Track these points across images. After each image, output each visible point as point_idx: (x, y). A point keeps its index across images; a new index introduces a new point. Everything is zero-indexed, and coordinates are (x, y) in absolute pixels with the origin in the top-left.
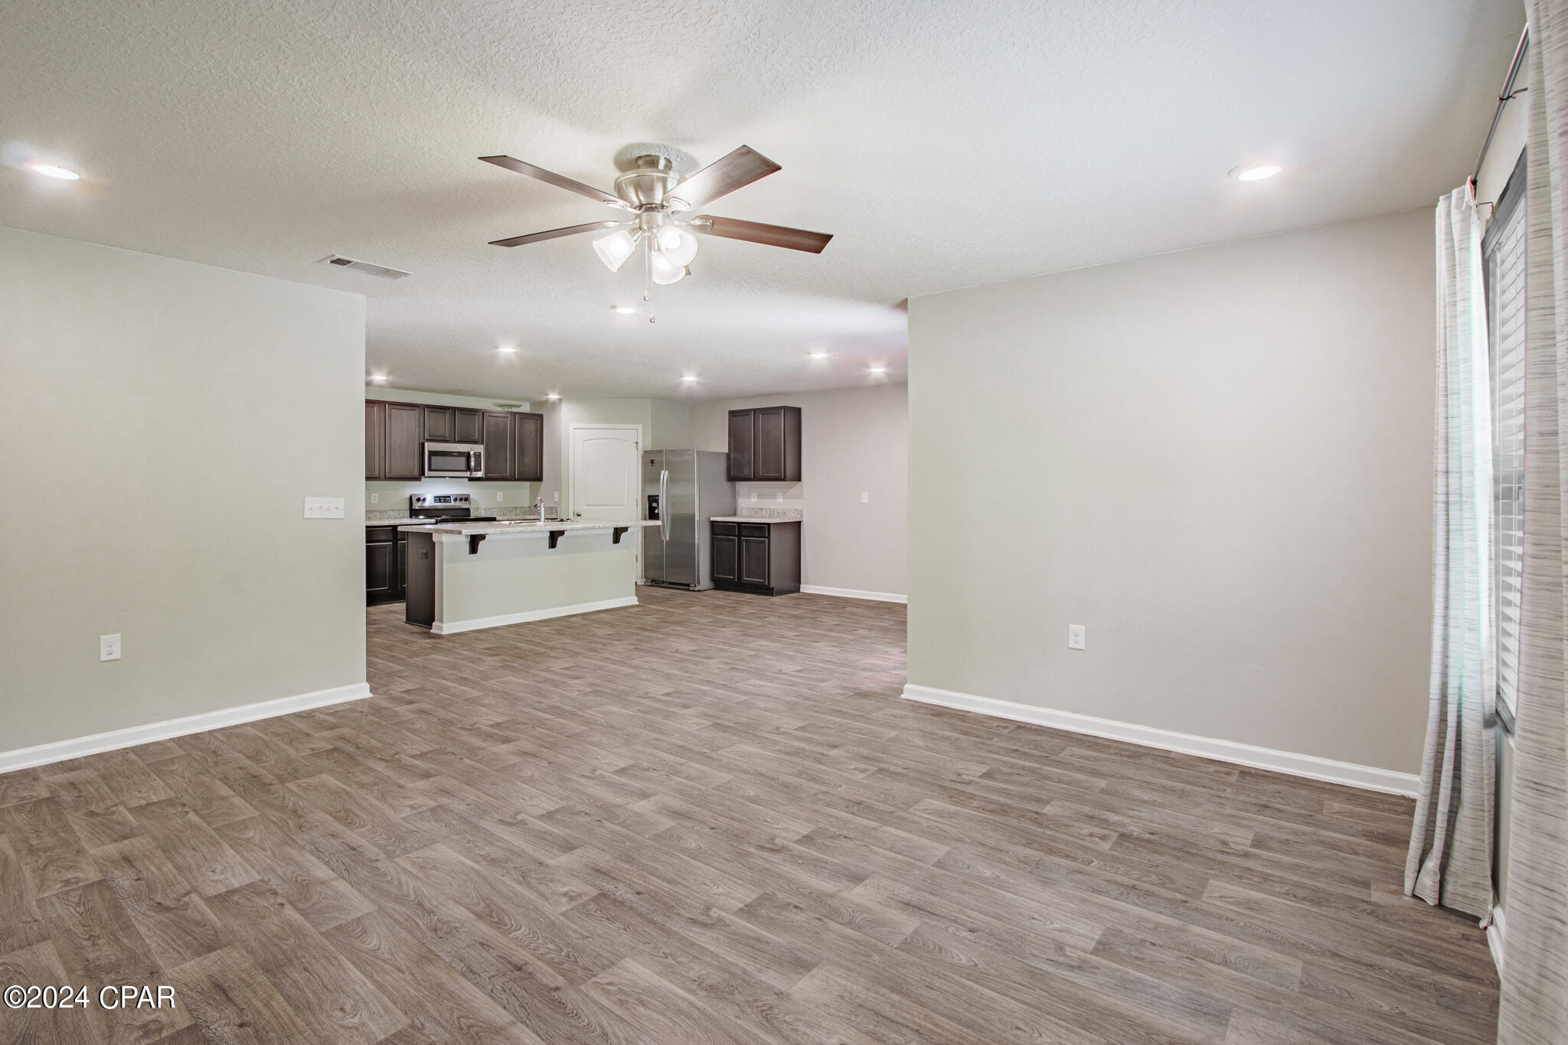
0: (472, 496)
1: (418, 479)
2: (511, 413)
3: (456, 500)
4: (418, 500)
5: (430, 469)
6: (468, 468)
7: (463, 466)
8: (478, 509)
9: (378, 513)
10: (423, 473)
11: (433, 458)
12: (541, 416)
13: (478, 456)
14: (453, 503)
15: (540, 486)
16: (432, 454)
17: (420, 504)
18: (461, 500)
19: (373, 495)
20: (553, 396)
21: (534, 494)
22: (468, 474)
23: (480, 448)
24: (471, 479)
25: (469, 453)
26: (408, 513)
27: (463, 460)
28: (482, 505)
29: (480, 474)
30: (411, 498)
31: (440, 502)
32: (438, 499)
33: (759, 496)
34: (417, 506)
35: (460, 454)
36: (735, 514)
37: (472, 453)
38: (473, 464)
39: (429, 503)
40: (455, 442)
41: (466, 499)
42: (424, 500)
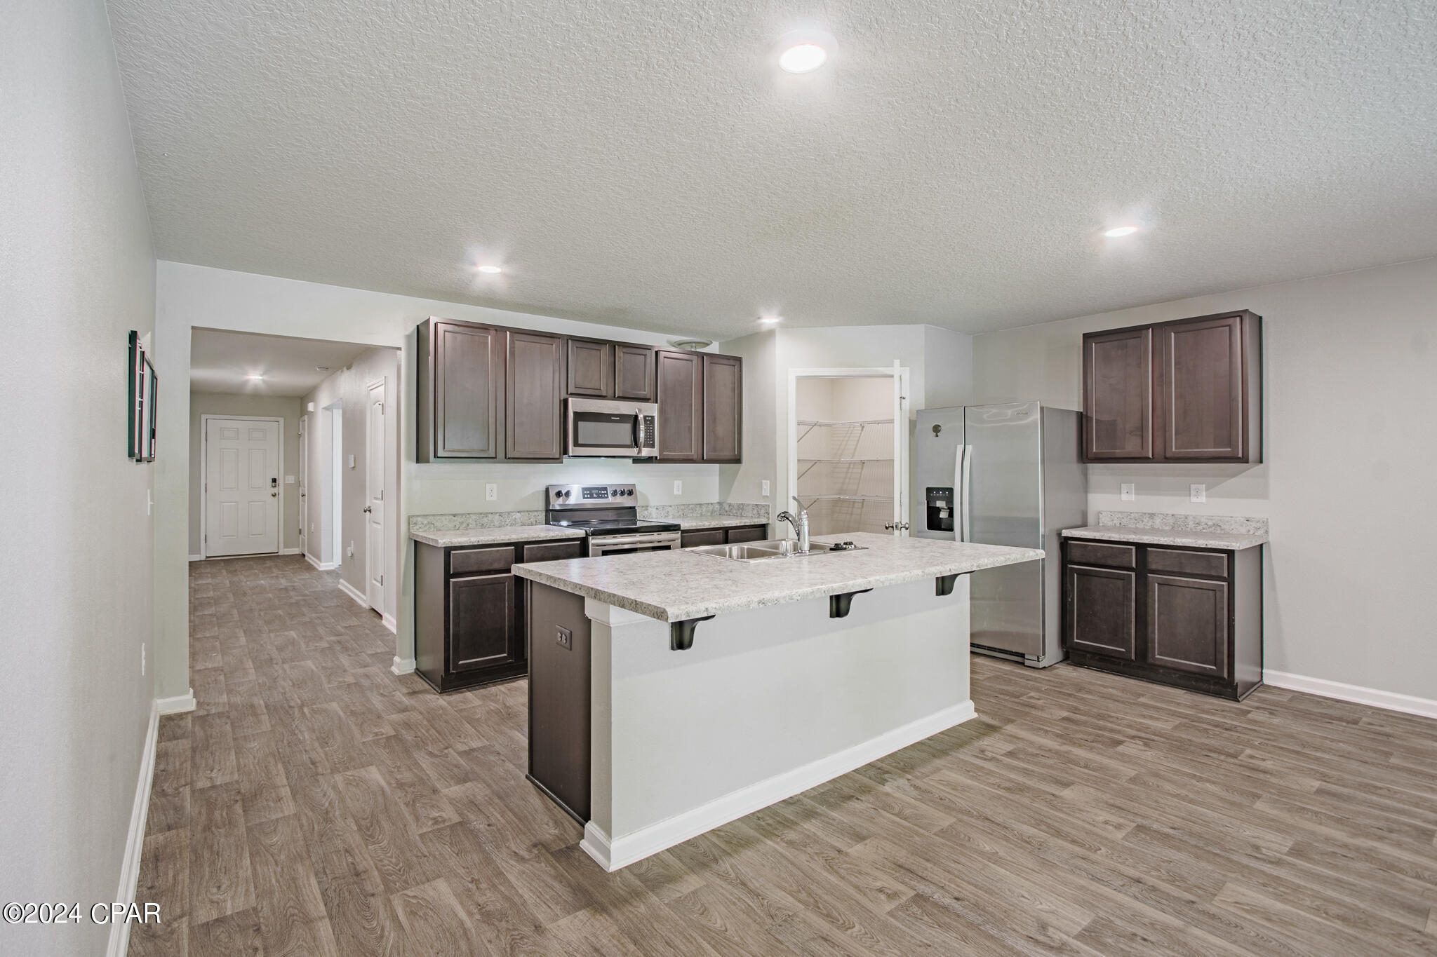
0: (638, 488)
1: (557, 460)
2: (697, 354)
3: (615, 493)
4: (559, 494)
5: (576, 444)
6: (636, 443)
7: (628, 439)
8: (646, 507)
9: (497, 517)
10: (565, 451)
11: (581, 424)
12: (739, 360)
13: (649, 421)
14: (611, 499)
15: (739, 470)
16: (580, 416)
17: (560, 501)
18: (622, 493)
19: (488, 486)
20: (769, 320)
21: (726, 484)
22: (633, 452)
23: (653, 409)
24: (637, 460)
25: (636, 417)
26: (542, 516)
27: (627, 427)
28: (653, 502)
29: (654, 452)
30: (547, 491)
31: (592, 497)
32: (589, 492)
33: (1140, 490)
34: (557, 504)
35: (623, 418)
36: (1084, 525)
37: (641, 417)
38: (642, 435)
39: (575, 499)
40: (615, 398)
41: (630, 493)
42: (568, 494)
